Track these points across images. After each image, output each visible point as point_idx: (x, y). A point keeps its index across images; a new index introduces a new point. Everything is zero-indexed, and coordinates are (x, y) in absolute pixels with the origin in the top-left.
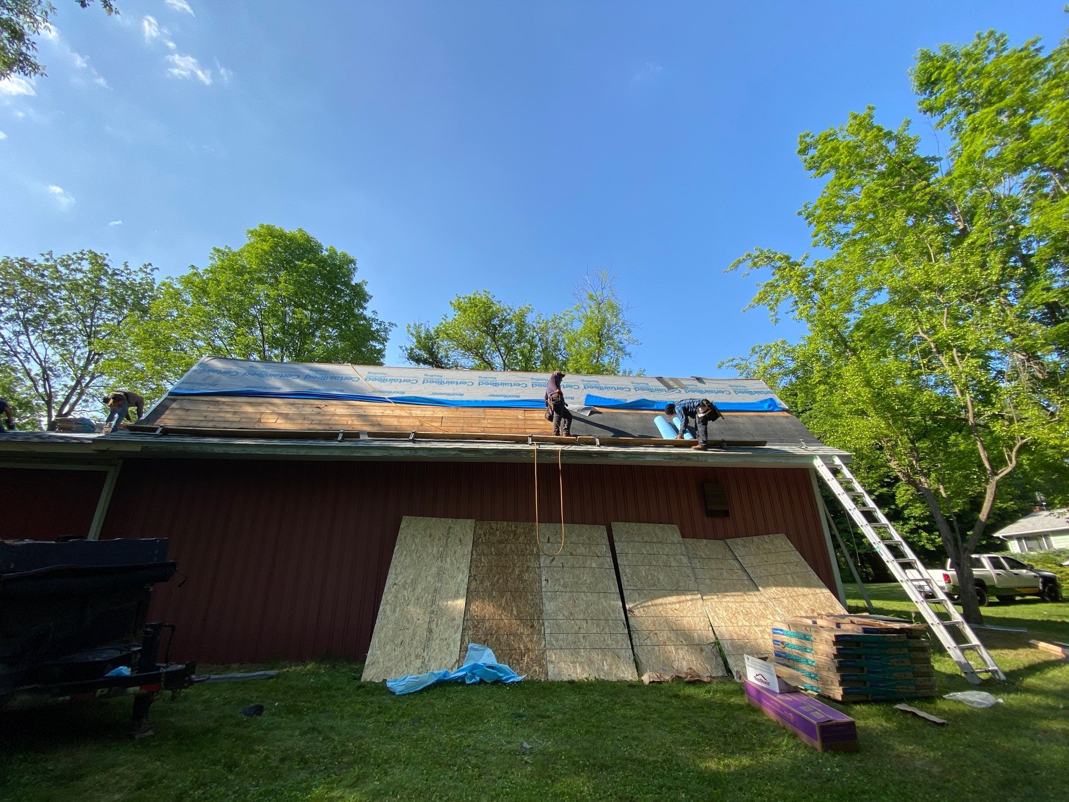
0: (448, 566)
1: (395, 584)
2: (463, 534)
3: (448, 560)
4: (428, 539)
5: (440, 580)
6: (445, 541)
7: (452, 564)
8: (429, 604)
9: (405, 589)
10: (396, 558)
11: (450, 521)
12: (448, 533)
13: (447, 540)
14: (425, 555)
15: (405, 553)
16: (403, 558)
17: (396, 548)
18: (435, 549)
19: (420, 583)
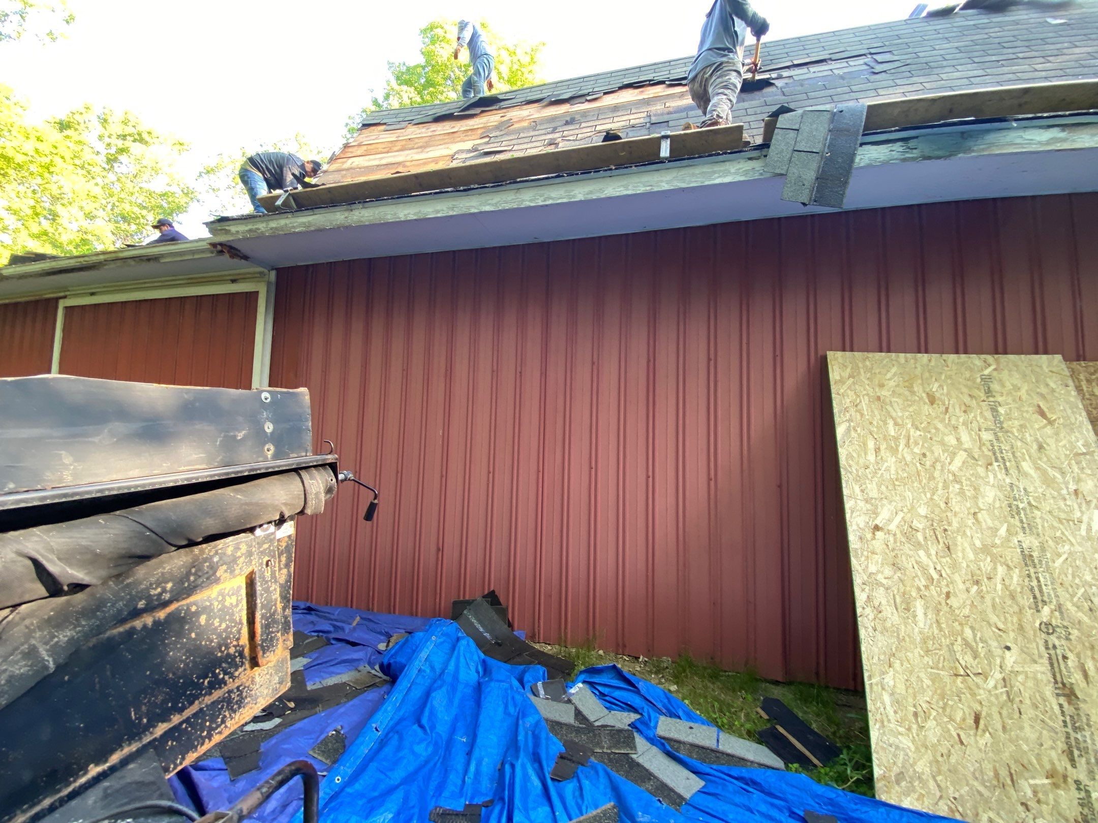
0: (1036, 486)
1: (877, 528)
2: (1043, 396)
3: (1026, 466)
4: (926, 409)
5: (1028, 527)
6: (988, 414)
7: (1048, 481)
8: (1026, 601)
9: (918, 546)
10: (850, 456)
11: (976, 360)
12: (989, 392)
13: (994, 410)
14: (938, 450)
15: (871, 444)
16: (871, 457)
17: (840, 431)
18: (965, 437)
19: (961, 531)
